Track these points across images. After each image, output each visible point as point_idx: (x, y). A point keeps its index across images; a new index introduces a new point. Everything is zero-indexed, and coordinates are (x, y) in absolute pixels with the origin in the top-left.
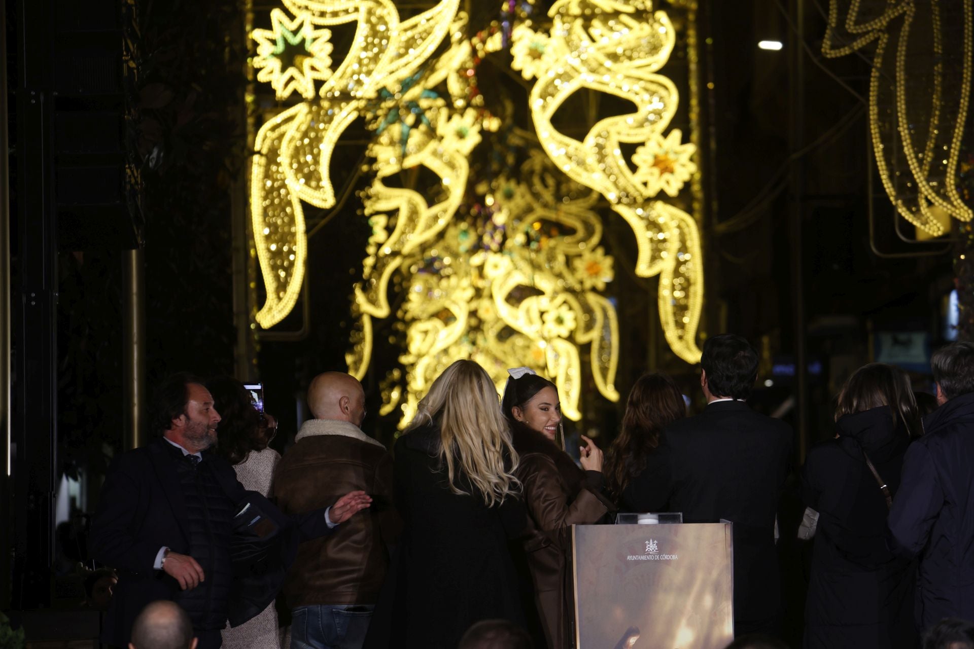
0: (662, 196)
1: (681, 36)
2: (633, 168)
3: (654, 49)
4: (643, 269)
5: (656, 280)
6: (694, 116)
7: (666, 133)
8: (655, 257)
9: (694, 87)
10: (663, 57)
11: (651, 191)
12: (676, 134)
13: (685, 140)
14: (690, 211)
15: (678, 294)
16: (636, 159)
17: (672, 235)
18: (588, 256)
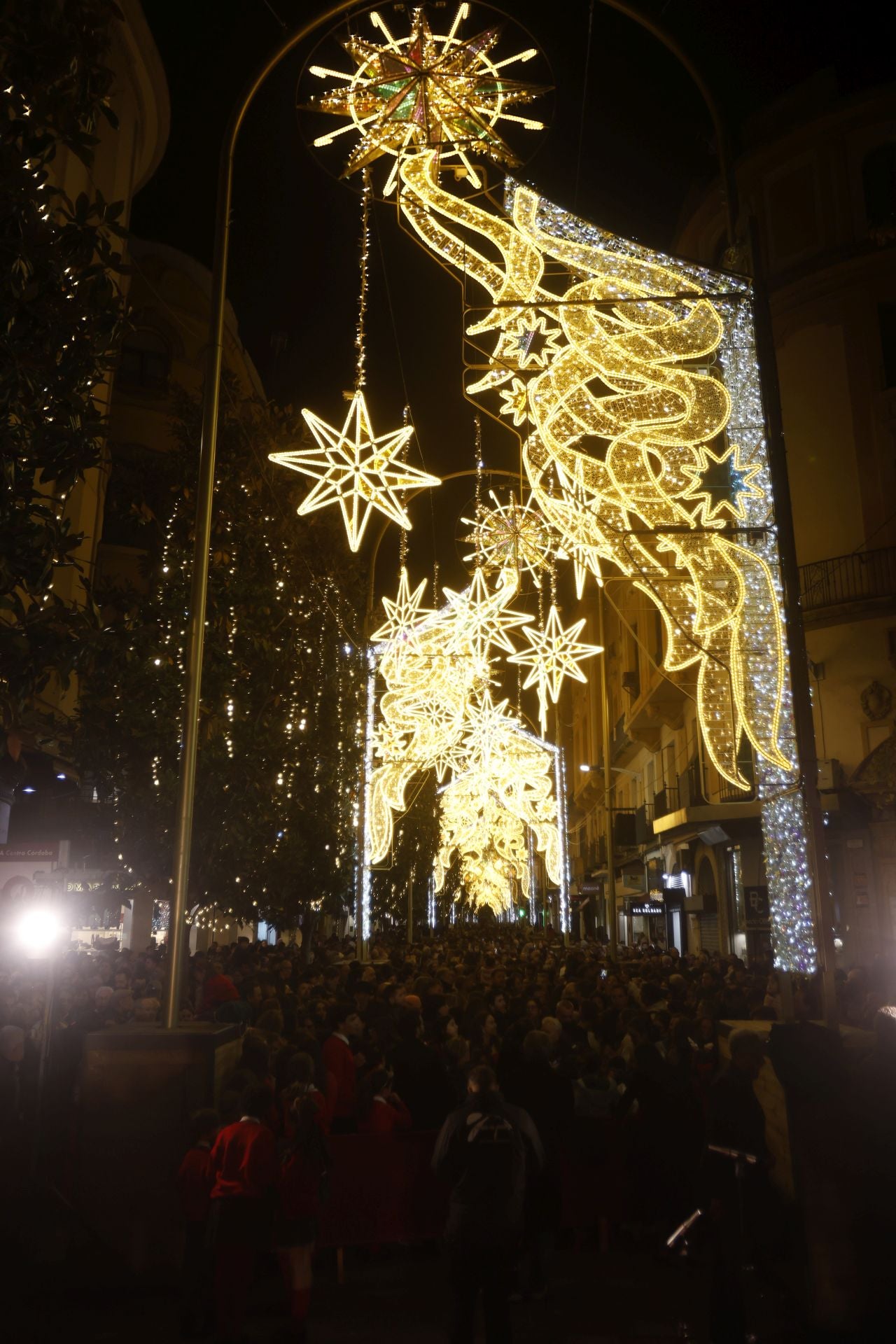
0: (546, 821)
1: (553, 762)
2: (536, 810)
3: (544, 765)
4: (540, 849)
5: (544, 853)
6: (558, 790)
7: (548, 797)
8: (545, 843)
9: (558, 781)
10: (546, 770)
11: (542, 819)
12: (551, 797)
13: (555, 799)
14: (557, 826)
15: (553, 859)
16: (536, 807)
17: (550, 836)
18: (520, 850)
